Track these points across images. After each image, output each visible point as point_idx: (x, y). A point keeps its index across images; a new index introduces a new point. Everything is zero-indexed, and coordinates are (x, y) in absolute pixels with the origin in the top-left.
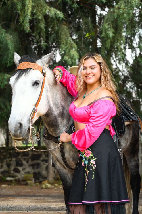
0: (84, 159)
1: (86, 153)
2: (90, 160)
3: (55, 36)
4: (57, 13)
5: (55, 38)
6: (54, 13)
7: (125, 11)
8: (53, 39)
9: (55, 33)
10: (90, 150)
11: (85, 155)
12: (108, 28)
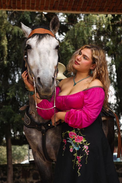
0: (73, 145)
1: (75, 139)
2: (82, 145)
3: (16, 54)
4: (20, 31)
5: (16, 57)
6: (17, 31)
7: (85, 29)
8: (14, 57)
9: (16, 51)
10: (82, 136)
11: (74, 141)
12: (69, 45)
